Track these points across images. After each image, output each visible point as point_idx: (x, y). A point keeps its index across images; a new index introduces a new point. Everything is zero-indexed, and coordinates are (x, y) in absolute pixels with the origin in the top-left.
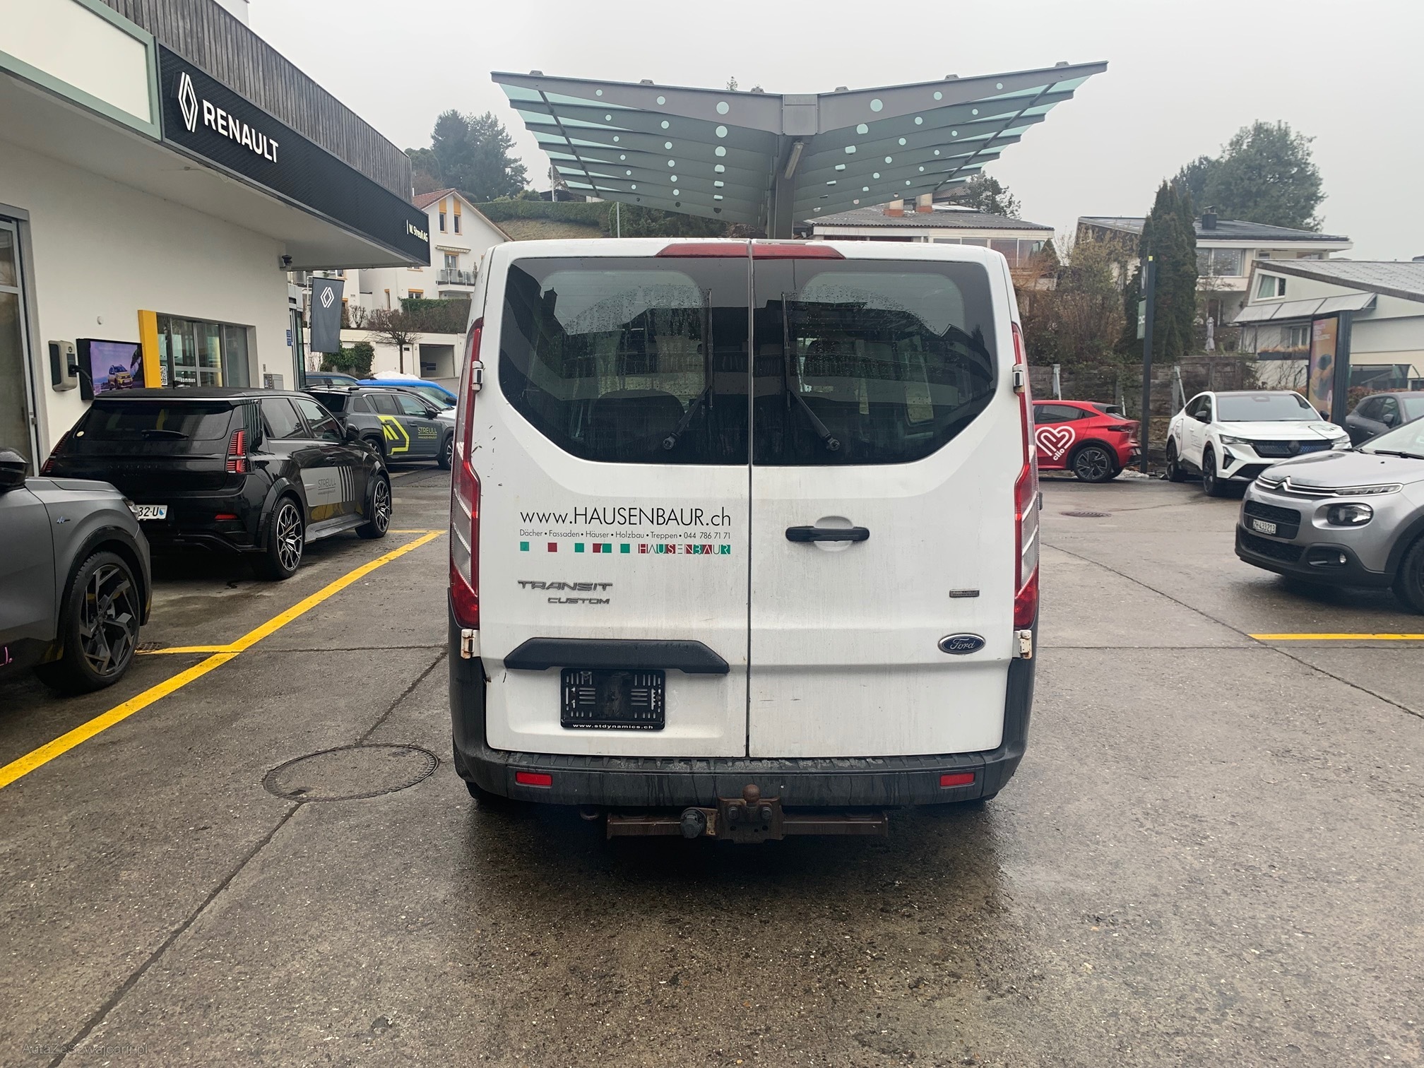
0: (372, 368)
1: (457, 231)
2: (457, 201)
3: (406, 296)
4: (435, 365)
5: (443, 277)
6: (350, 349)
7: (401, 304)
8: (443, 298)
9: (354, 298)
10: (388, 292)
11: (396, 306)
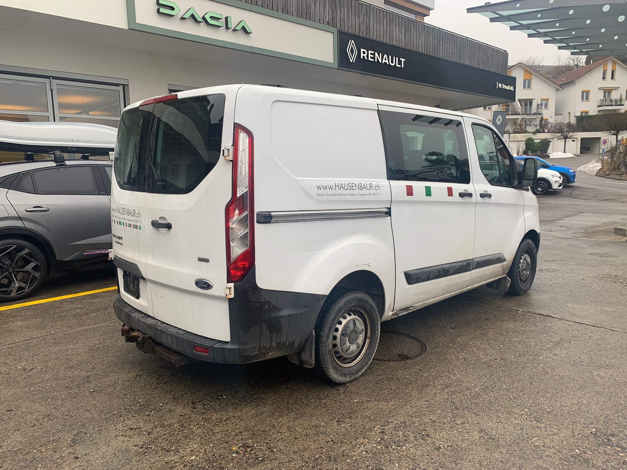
0: (548, 151)
1: (612, 78)
2: (614, 63)
3: (579, 114)
4: (590, 148)
5: (601, 103)
6: (539, 142)
7: (575, 118)
8: (600, 113)
9: (551, 118)
11: (573, 121)
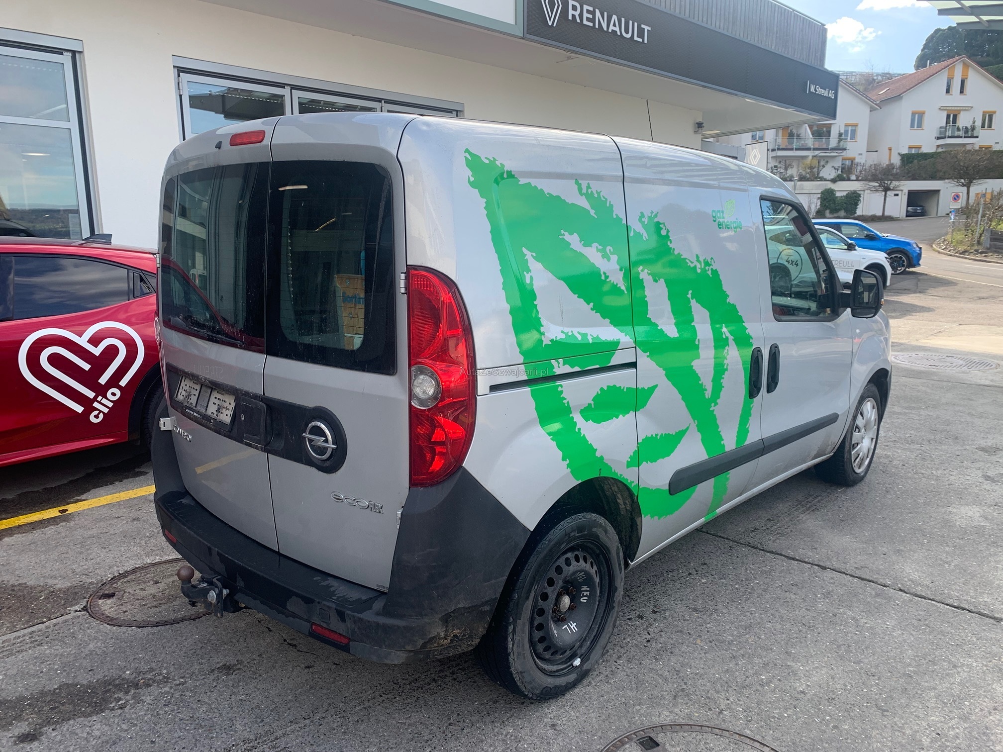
1: (962, 92)
2: (966, 66)
3: (905, 151)
5: (941, 133)
6: (844, 197)
7: (899, 158)
8: (940, 150)
9: (860, 156)
10: (890, 149)
11: (896, 161)
